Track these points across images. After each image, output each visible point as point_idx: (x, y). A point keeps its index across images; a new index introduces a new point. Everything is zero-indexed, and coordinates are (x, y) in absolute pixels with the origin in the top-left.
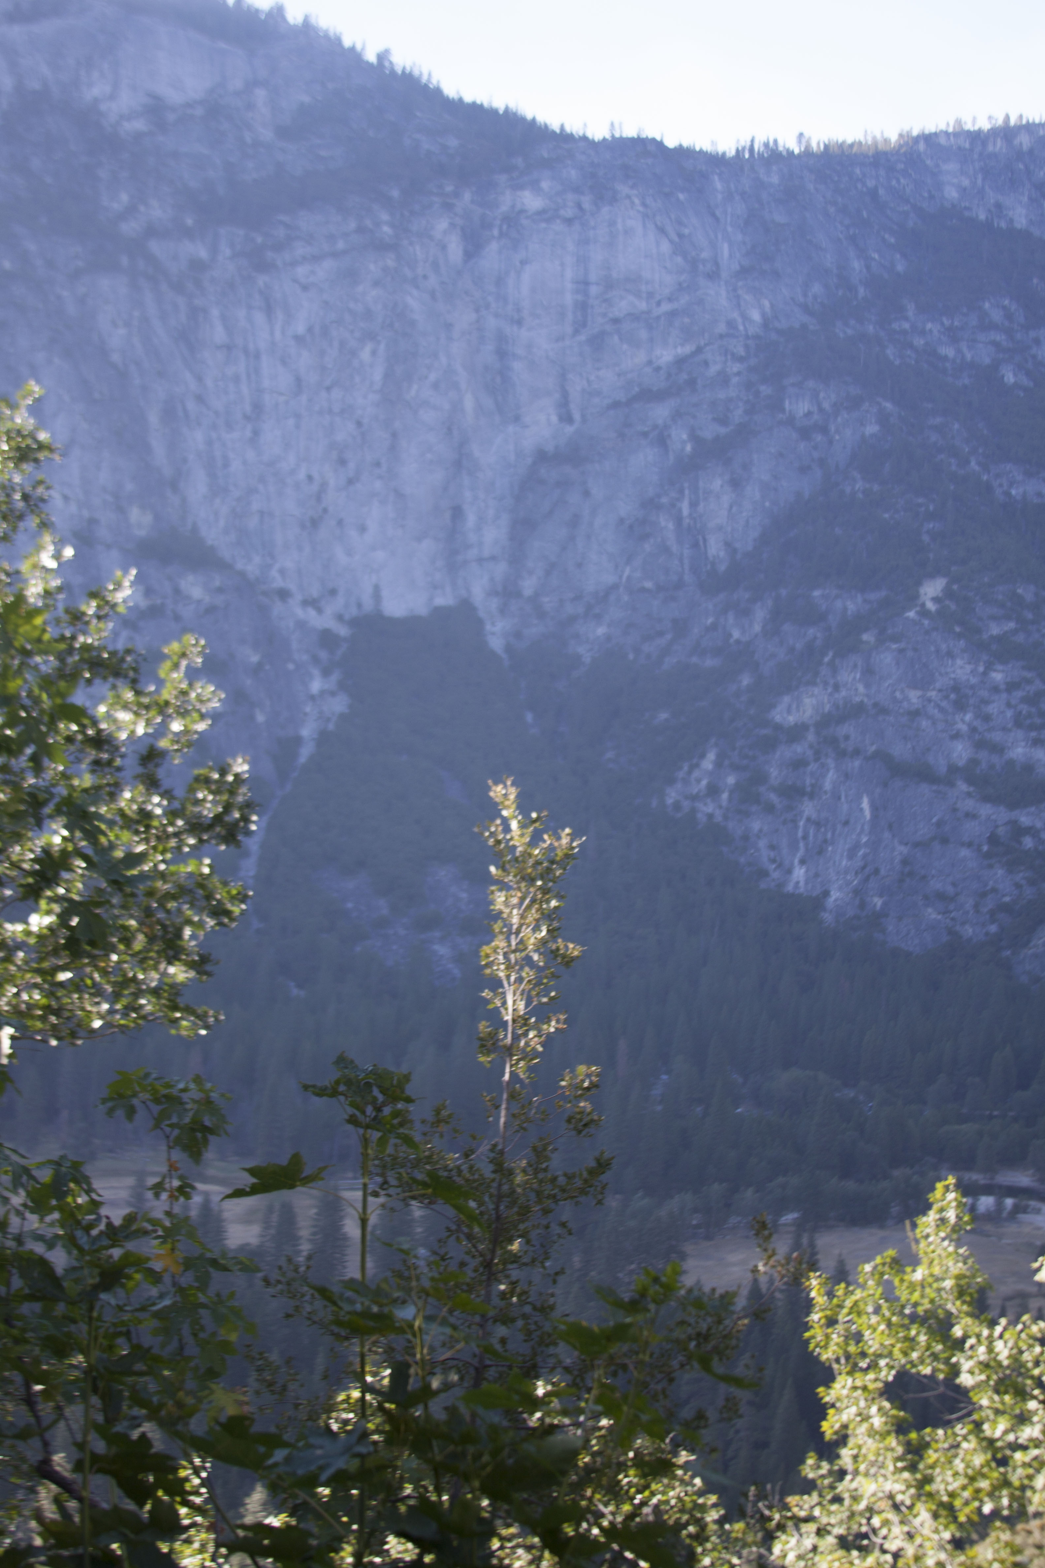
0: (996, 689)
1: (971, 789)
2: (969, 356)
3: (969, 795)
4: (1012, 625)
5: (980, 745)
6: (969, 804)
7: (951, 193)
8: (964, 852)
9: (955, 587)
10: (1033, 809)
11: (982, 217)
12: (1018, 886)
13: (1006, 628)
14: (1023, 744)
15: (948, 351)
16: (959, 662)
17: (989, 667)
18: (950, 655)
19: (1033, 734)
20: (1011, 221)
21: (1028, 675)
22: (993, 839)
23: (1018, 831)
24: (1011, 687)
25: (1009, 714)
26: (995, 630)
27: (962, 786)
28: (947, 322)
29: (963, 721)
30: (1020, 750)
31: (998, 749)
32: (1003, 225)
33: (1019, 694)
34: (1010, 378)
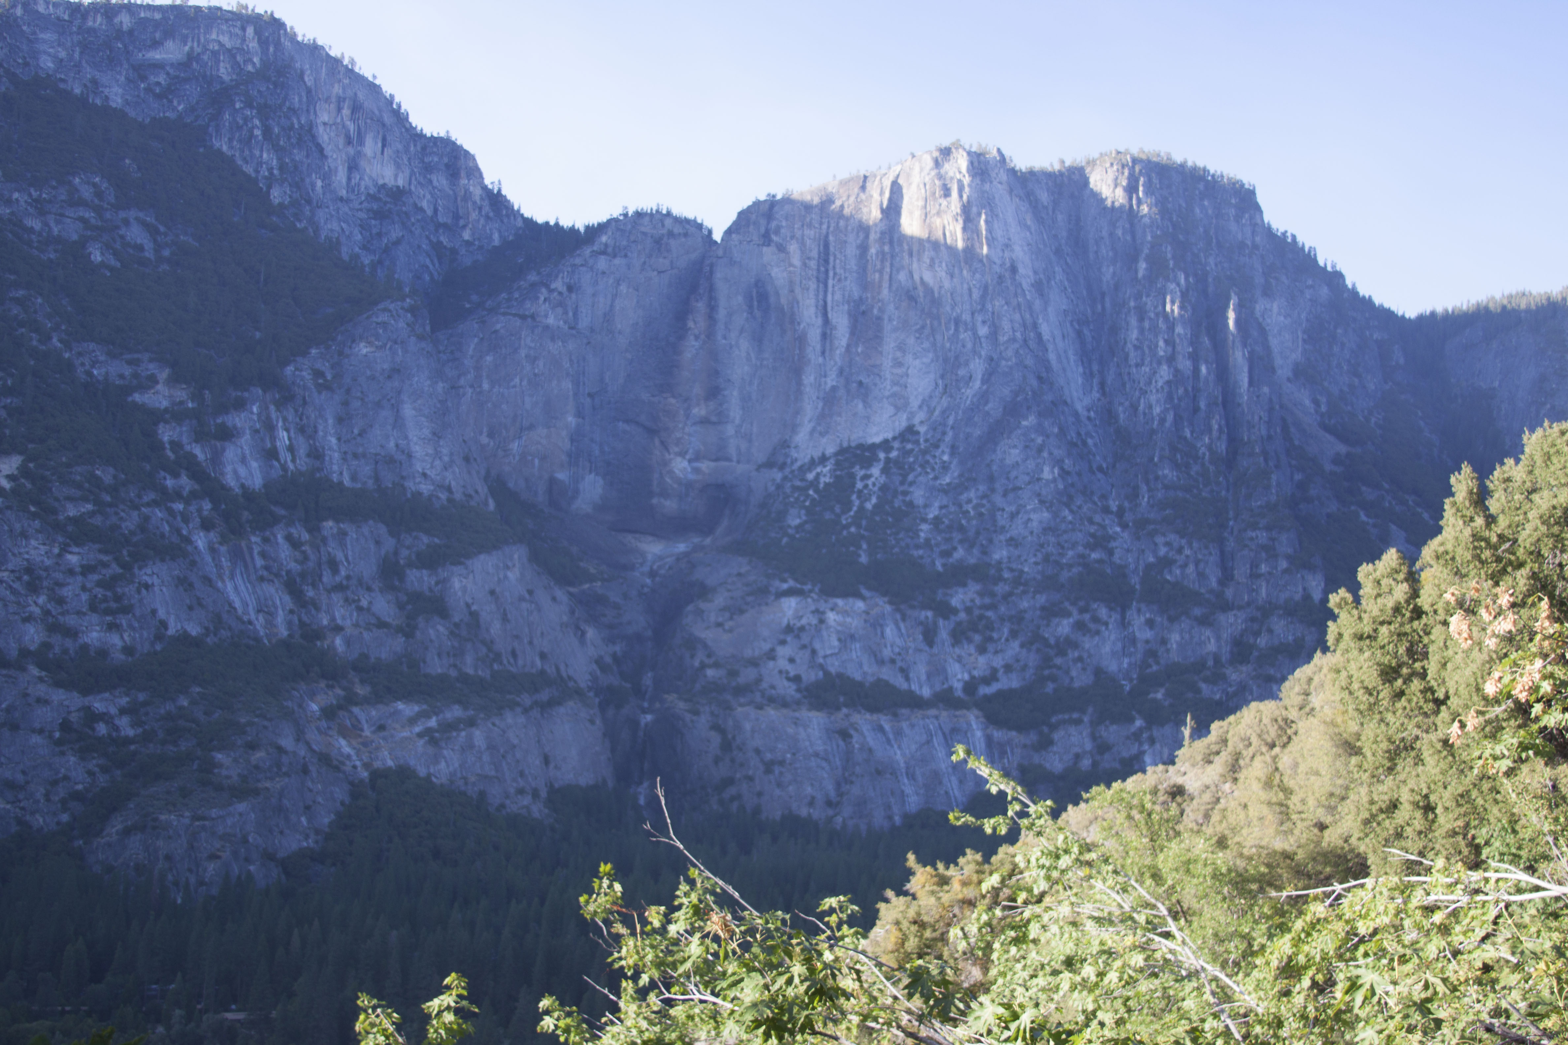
0: (71, 572)
1: (44, 674)
2: (56, 231)
3: (41, 679)
4: (89, 507)
5: (54, 628)
6: (41, 690)
7: (47, 64)
8: (36, 739)
9: (31, 465)
10: (107, 695)
11: (77, 91)
12: (90, 773)
13: (83, 510)
14: (98, 628)
15: (35, 224)
16: (33, 542)
17: (64, 549)
18: (24, 535)
19: (109, 618)
20: (107, 98)
21: (105, 558)
22: (65, 726)
23: (92, 717)
24: (87, 570)
25: (84, 597)
26: (72, 511)
27: (35, 671)
28: (35, 194)
29: (35, 603)
30: (95, 634)
31: (72, 633)
32: (98, 102)
33: (95, 577)
34: (97, 256)
